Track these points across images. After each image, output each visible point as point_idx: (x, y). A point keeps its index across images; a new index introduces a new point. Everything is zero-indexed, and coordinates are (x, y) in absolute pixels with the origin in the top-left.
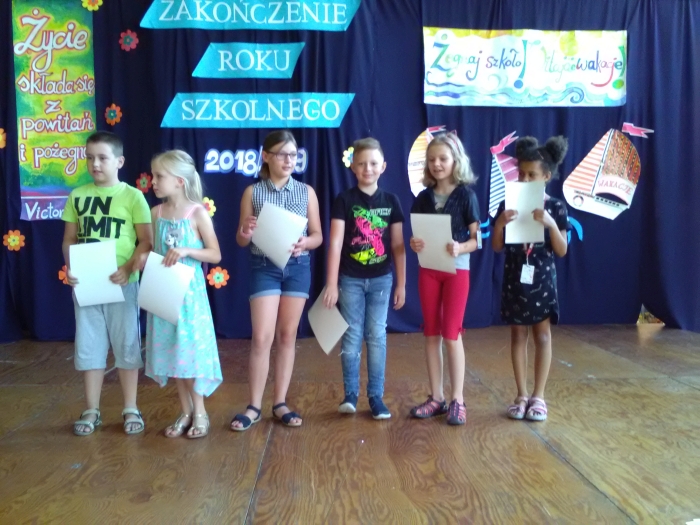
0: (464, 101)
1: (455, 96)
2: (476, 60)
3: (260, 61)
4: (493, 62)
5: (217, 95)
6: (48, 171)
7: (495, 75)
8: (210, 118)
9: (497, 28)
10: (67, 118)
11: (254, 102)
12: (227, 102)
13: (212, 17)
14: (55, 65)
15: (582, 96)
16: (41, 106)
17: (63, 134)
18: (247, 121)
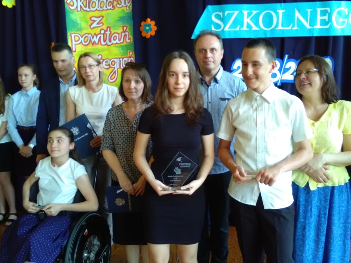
5: (245, 6)
8: (238, 29)
10: (108, 33)
11: (281, 12)
16: (87, 22)
17: (106, 47)
18: (273, 30)
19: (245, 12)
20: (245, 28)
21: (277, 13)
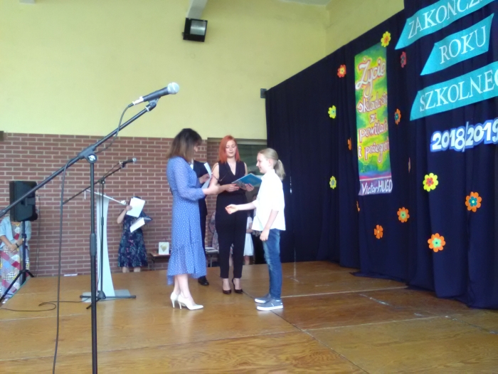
3: (466, 44)
5: (438, 85)
6: (371, 162)
8: (434, 106)
10: (378, 125)
11: (461, 84)
12: (445, 88)
13: (434, 20)
14: (374, 90)
16: (368, 119)
17: (377, 136)
18: (457, 102)
19: (438, 91)
20: (439, 104)
21: (459, 86)
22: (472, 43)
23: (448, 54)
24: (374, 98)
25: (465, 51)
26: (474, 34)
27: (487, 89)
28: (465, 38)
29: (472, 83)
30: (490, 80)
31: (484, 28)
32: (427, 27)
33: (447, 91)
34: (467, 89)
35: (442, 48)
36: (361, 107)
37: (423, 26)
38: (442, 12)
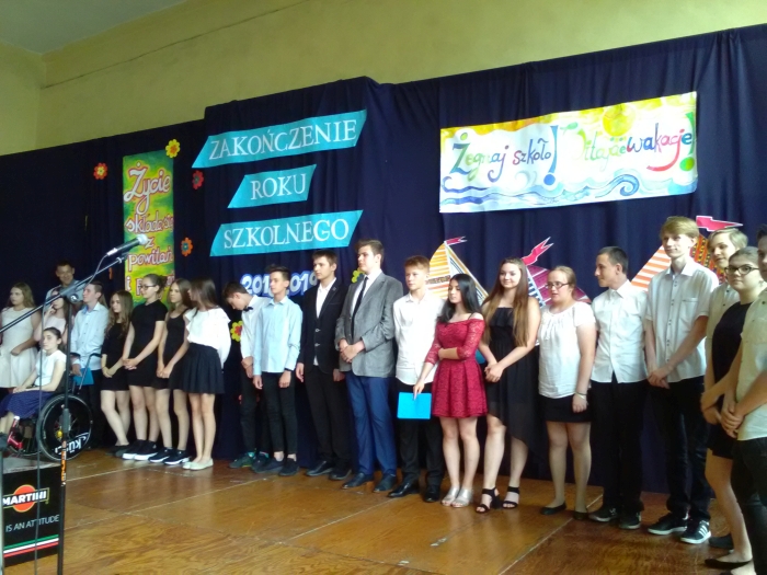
0: (487, 206)
1: (478, 201)
2: (500, 158)
4: (521, 157)
5: (249, 223)
7: (523, 172)
9: (524, 117)
10: (158, 252)
11: (276, 227)
12: (257, 229)
13: (247, 151)
14: (151, 207)
15: (636, 186)
18: (272, 246)
19: (249, 230)
20: (250, 244)
21: (274, 229)
22: (290, 186)
23: (261, 190)
24: (152, 217)
25: (281, 194)
26: (292, 179)
27: (305, 240)
28: (281, 179)
29: (289, 229)
30: (309, 231)
31: (304, 175)
32: (236, 153)
33: (260, 231)
34: (282, 234)
35: (254, 182)
36: (131, 225)
37: (232, 151)
38: (255, 142)
